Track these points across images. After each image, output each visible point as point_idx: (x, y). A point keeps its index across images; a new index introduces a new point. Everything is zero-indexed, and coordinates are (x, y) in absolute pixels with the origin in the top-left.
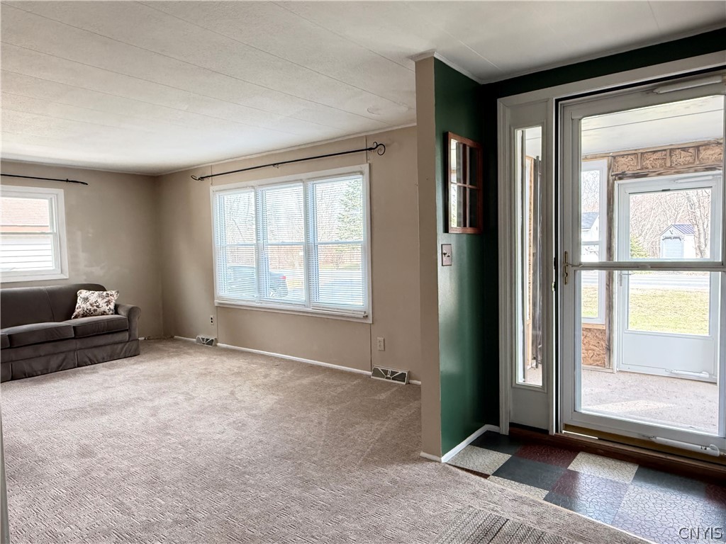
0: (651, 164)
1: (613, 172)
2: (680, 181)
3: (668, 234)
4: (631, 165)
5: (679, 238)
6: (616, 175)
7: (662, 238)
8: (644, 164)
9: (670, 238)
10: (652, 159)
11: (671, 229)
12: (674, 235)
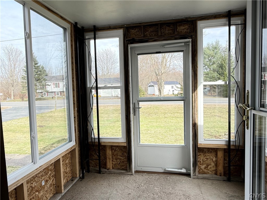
0: (149, 34)
1: (126, 38)
2: (166, 46)
3: (150, 85)
4: (138, 35)
5: (153, 86)
6: (129, 40)
7: (148, 86)
8: (145, 34)
9: (150, 86)
10: (150, 31)
11: (151, 83)
12: (152, 85)
